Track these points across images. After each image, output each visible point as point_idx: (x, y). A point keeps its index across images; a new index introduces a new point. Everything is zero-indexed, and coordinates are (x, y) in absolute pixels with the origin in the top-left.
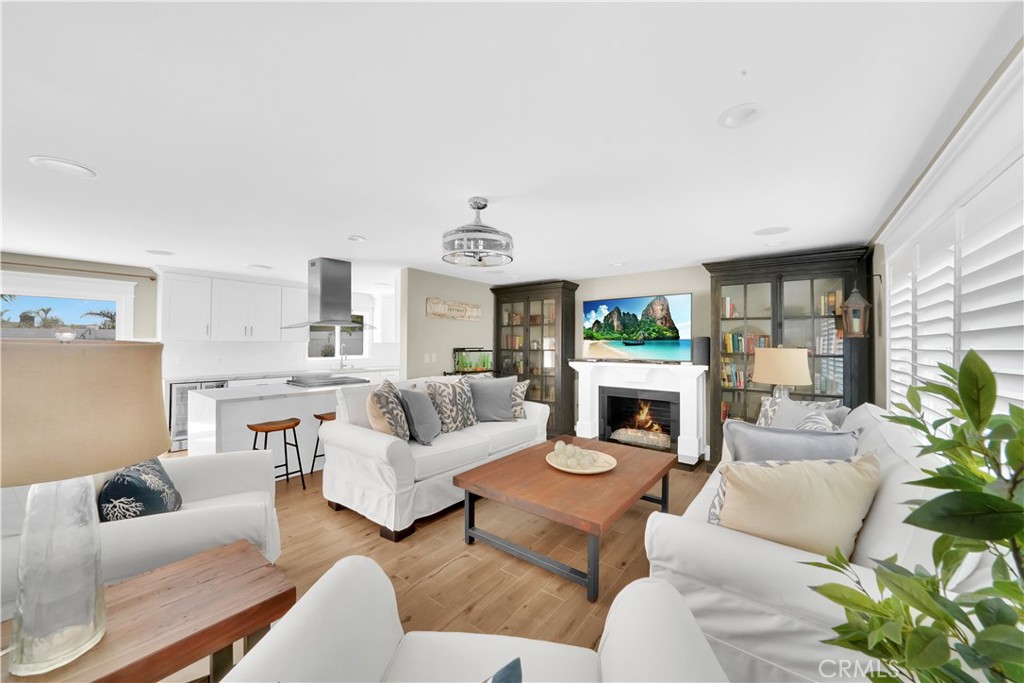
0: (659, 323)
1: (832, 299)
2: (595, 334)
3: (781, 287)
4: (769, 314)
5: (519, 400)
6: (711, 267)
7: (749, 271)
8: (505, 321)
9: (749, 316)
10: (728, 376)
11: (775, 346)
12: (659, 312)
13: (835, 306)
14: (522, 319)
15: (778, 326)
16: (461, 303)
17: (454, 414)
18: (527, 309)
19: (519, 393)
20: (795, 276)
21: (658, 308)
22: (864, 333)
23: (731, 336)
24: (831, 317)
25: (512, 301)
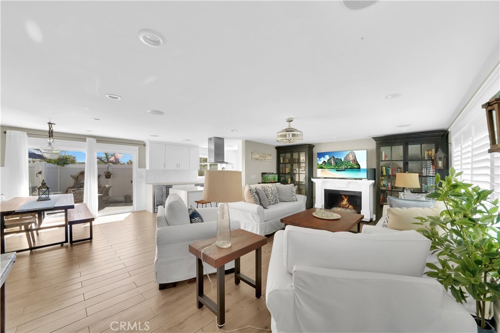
0: (351, 162)
1: (430, 152)
2: (323, 167)
3: (407, 147)
4: (402, 159)
5: (294, 194)
6: (376, 139)
7: (393, 141)
8: (282, 161)
9: (393, 159)
10: (383, 185)
11: (405, 172)
12: (351, 158)
13: (431, 155)
14: (289, 160)
15: (406, 164)
16: (265, 154)
17: (272, 198)
18: (292, 156)
19: (294, 191)
20: (413, 143)
21: (351, 156)
22: (444, 167)
23: (385, 168)
24: (430, 160)
25: (285, 153)
